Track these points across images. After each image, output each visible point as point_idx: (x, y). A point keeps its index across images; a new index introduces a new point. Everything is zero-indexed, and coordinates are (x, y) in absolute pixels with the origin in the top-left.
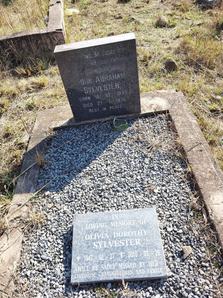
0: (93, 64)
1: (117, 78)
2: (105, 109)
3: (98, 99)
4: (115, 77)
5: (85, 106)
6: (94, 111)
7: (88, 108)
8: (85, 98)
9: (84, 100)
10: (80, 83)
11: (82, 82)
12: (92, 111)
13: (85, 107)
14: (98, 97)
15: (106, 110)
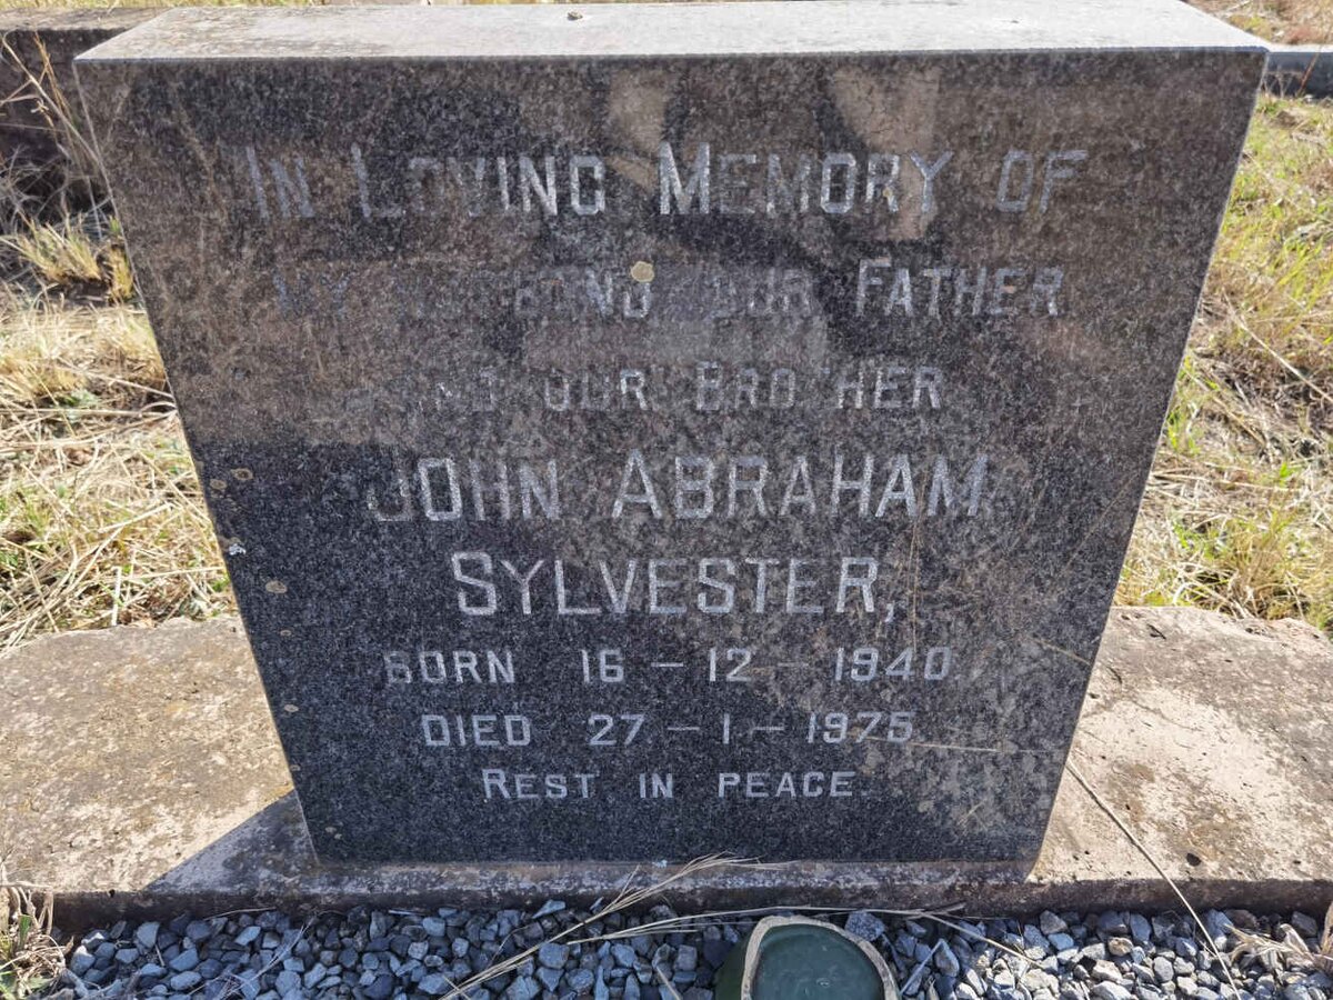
0: (605, 301)
1: (873, 507)
2: (664, 788)
3: (597, 689)
4: (856, 493)
5: (436, 731)
6: (538, 787)
7: (479, 758)
8: (449, 660)
9: (434, 673)
10: (416, 491)
11: (440, 489)
12: (510, 784)
13: (446, 741)
14: (604, 667)
15: (668, 793)
